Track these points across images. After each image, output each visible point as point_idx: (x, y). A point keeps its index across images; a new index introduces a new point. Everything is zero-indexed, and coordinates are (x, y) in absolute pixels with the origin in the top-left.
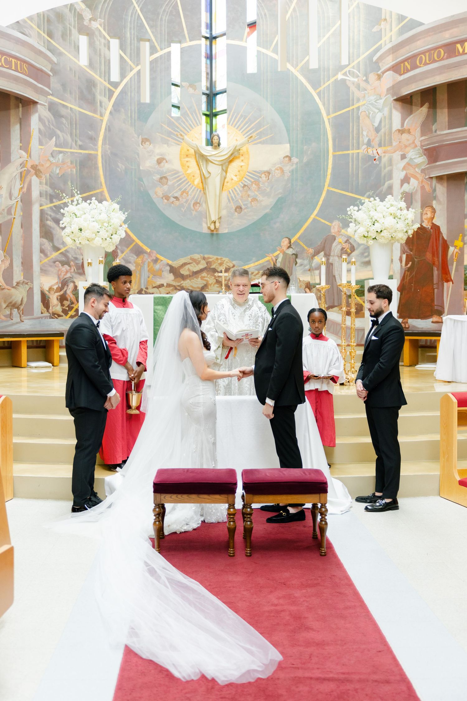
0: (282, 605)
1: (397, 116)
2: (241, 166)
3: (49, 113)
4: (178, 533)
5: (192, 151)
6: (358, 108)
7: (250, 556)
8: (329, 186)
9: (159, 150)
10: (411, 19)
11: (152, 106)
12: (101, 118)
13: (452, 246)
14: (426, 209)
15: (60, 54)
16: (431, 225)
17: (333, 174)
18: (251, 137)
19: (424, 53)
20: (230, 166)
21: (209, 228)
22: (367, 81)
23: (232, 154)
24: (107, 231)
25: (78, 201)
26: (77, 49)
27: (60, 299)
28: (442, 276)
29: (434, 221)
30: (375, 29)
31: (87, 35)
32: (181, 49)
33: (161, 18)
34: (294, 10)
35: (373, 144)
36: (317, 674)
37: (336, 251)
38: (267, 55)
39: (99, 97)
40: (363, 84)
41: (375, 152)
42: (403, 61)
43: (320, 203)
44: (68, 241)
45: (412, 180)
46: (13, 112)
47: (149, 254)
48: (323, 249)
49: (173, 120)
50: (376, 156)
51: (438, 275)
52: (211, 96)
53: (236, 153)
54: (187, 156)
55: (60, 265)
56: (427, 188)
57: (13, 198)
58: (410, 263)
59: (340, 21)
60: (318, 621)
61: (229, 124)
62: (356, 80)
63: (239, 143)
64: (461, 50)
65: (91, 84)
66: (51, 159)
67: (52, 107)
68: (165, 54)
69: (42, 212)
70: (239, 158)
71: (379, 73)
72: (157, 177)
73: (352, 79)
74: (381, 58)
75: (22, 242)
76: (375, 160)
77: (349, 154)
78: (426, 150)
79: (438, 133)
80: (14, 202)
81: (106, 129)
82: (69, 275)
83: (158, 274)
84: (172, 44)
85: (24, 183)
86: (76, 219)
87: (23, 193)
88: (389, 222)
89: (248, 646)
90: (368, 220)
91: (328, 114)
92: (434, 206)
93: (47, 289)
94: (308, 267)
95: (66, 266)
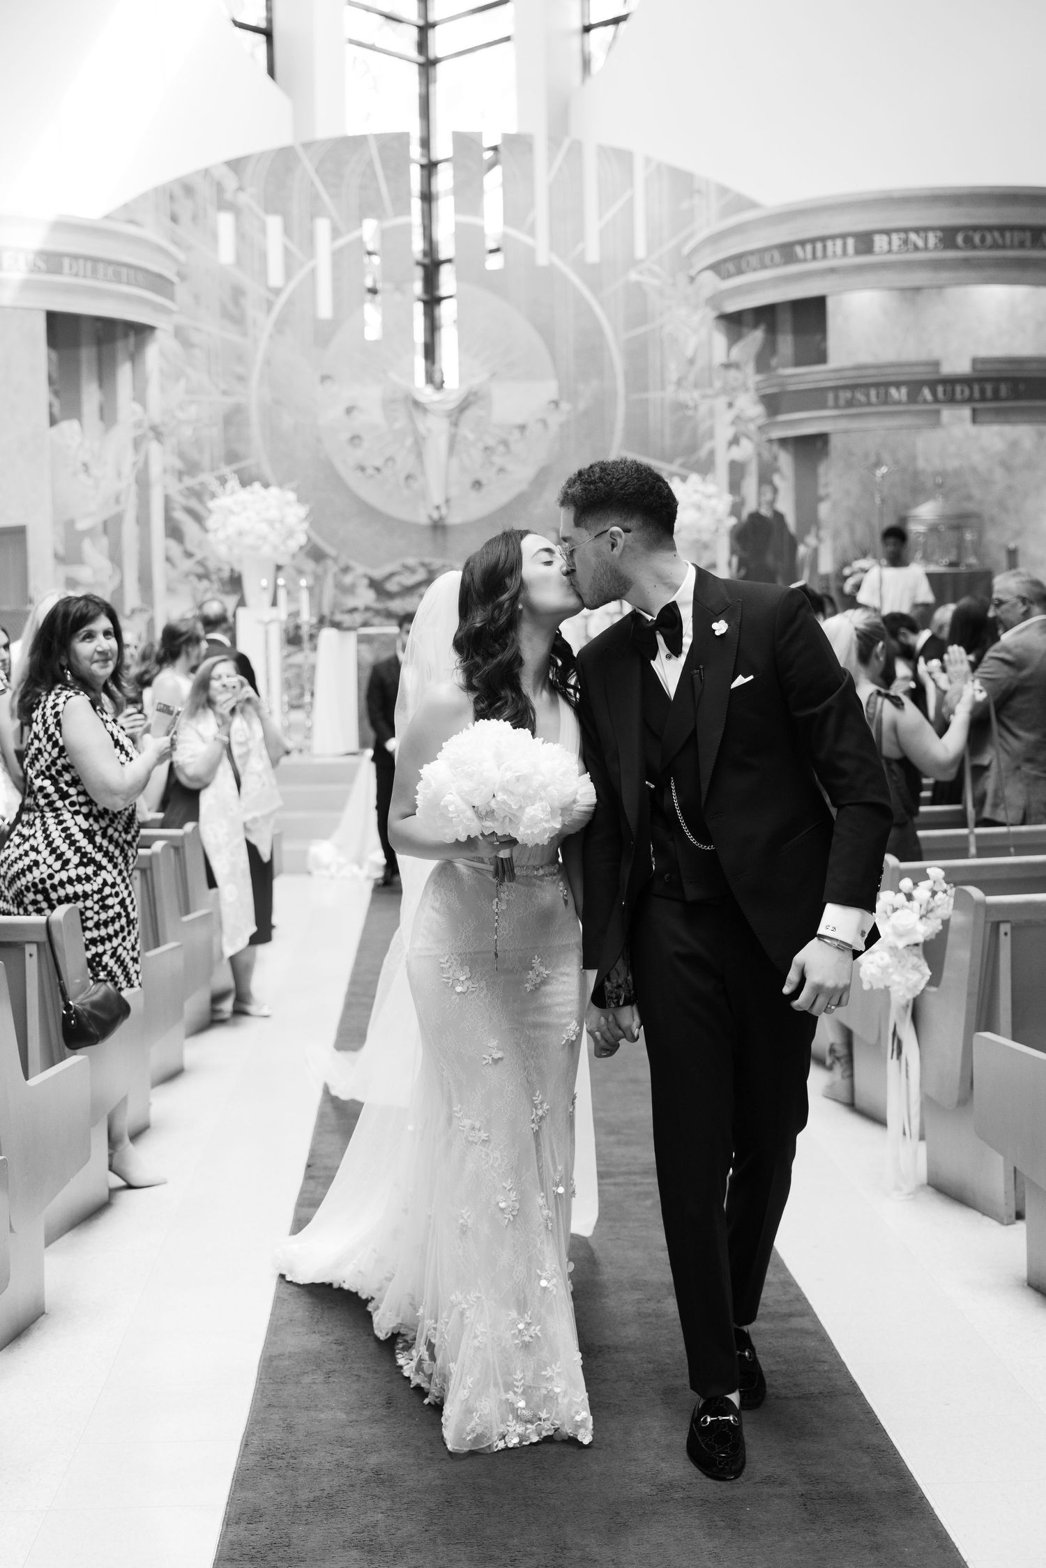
1: (720, 340)
2: (480, 417)
3: (175, 343)
8: (620, 447)
9: (348, 392)
10: (739, 194)
11: (335, 324)
12: (256, 345)
14: (765, 487)
15: (191, 248)
16: (771, 511)
17: (626, 430)
18: (495, 370)
19: (752, 253)
20: (463, 419)
22: (673, 284)
23: (464, 401)
24: (279, 534)
25: (232, 488)
26: (215, 236)
29: (776, 506)
30: (685, 205)
31: (232, 212)
32: (381, 229)
33: (348, 182)
35: (685, 383)
38: (518, 240)
39: (251, 312)
40: (668, 290)
41: (688, 396)
42: (725, 261)
44: (222, 550)
45: (745, 442)
46: (120, 345)
47: (335, 560)
49: (368, 346)
50: (690, 403)
52: (431, 268)
53: (471, 398)
54: (393, 401)
56: (766, 455)
59: (631, 189)
62: (656, 282)
63: (475, 382)
64: (801, 255)
65: (238, 292)
67: (179, 333)
68: (354, 237)
69: (167, 500)
71: (691, 273)
72: (346, 436)
73: (651, 281)
74: (695, 250)
76: (688, 408)
77: (647, 400)
78: (762, 396)
79: (779, 372)
81: (263, 362)
83: (350, 590)
84: (364, 222)
86: (232, 518)
87: (138, 470)
91: (616, 335)
92: (776, 483)
95: (205, 583)
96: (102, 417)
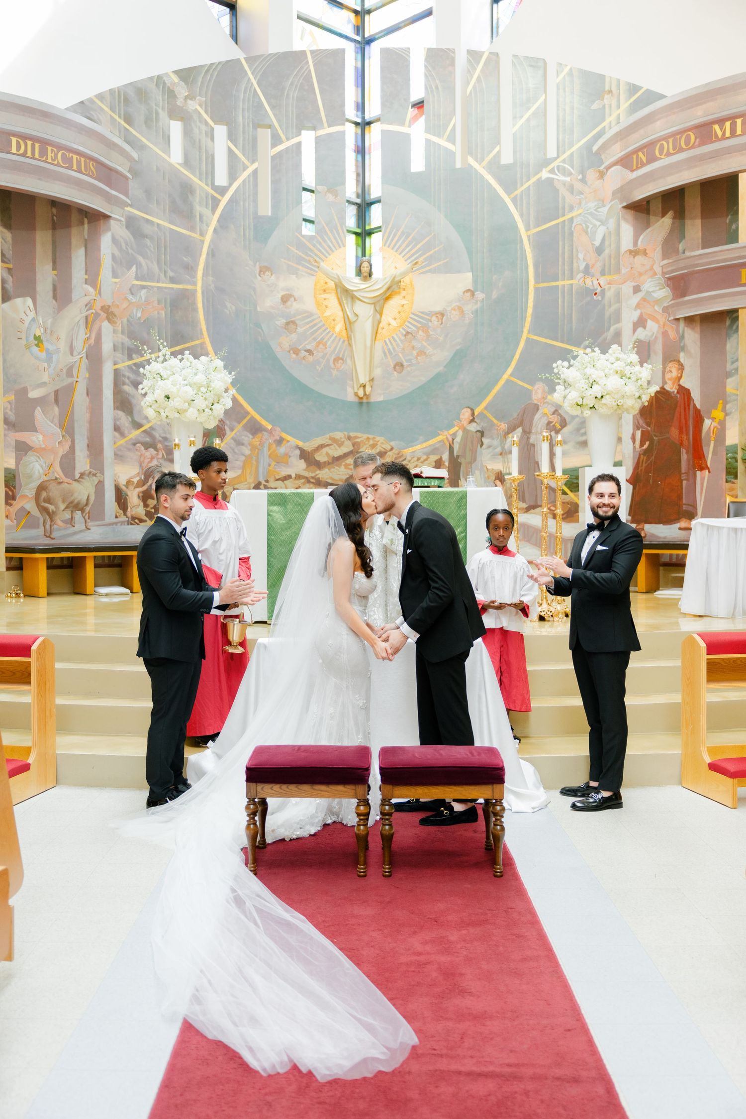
0: (428, 954)
1: (627, 230)
2: (403, 306)
3: (127, 231)
4: (288, 840)
5: (331, 284)
6: (571, 220)
7: (390, 876)
8: (529, 332)
9: (285, 282)
10: (647, 90)
11: (274, 220)
12: (202, 238)
13: (709, 418)
14: (670, 365)
15: (142, 147)
16: (677, 387)
17: (536, 316)
18: (416, 263)
19: (665, 138)
20: (386, 306)
21: (356, 394)
22: (583, 180)
23: (389, 289)
24: (205, 399)
25: (164, 356)
26: (167, 140)
27: (142, 497)
28: (693, 462)
29: (682, 382)
30: (596, 106)
31: (182, 119)
32: (317, 138)
33: (287, 94)
34: (479, 80)
35: (592, 271)
36: (469, 1065)
37: (540, 427)
38: (439, 145)
39: (198, 209)
40: (578, 186)
41: (596, 283)
42: (636, 151)
43: (517, 356)
44: (150, 413)
45: (650, 323)
46: (74, 231)
47: (270, 432)
48: (521, 424)
49: (304, 240)
50: (597, 289)
51: (688, 460)
52: (363, 207)
53: (395, 286)
54: (325, 291)
55: (142, 448)
56: (672, 334)
57: (75, 353)
58: (647, 443)
59: (544, 95)
60: (479, 979)
61: (385, 245)
62: (568, 179)
63: (399, 271)
64: (720, 134)
65: (187, 190)
66: (130, 297)
67: (131, 223)
68: (293, 145)
69: (117, 373)
70: (399, 293)
71: (601, 168)
72: (281, 322)
73: (562, 178)
74: (604, 147)
75: (88, 415)
76: (596, 294)
77: (558, 286)
78: (669, 279)
79: (688, 254)
80: (77, 358)
81: (208, 254)
82: (155, 463)
83: (283, 460)
84: (303, 132)
85: (90, 331)
86: (161, 383)
87: (90, 345)
88: (614, 383)
89: (370, 1020)
90: (583, 381)
91: (528, 229)
92: (682, 360)
93: (124, 483)
94: (499, 450)
95: (151, 450)
96: (55, 297)
